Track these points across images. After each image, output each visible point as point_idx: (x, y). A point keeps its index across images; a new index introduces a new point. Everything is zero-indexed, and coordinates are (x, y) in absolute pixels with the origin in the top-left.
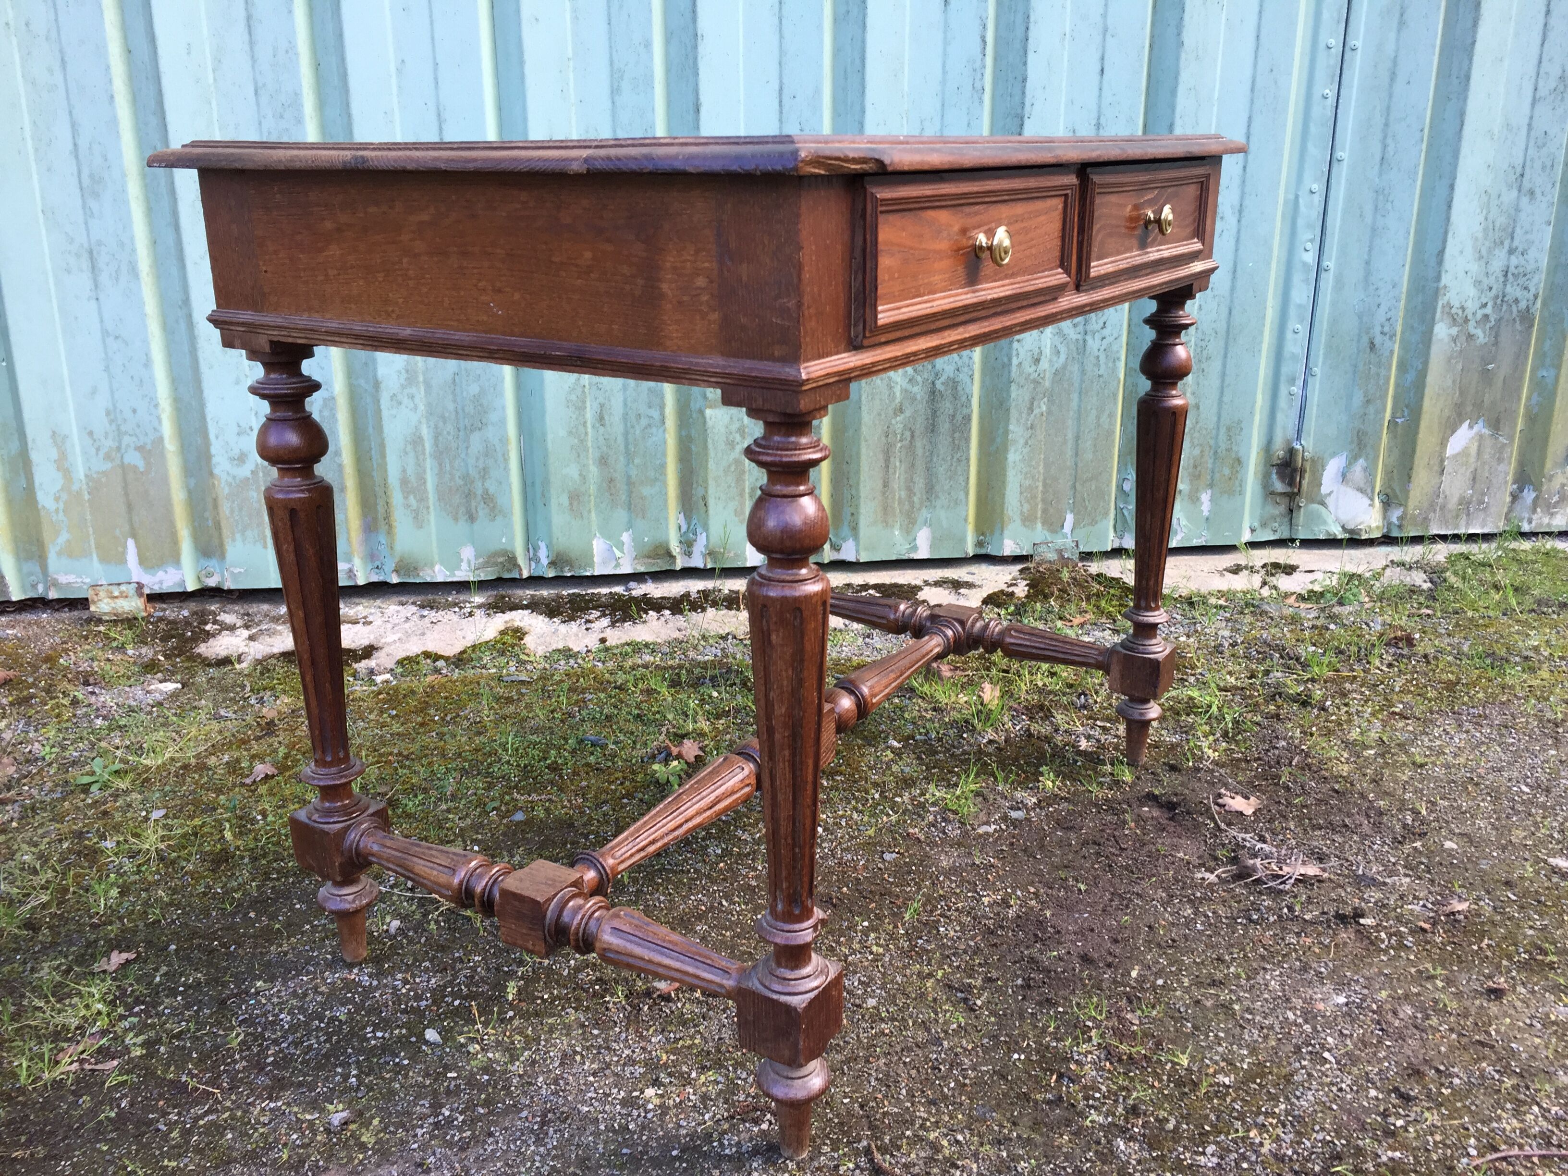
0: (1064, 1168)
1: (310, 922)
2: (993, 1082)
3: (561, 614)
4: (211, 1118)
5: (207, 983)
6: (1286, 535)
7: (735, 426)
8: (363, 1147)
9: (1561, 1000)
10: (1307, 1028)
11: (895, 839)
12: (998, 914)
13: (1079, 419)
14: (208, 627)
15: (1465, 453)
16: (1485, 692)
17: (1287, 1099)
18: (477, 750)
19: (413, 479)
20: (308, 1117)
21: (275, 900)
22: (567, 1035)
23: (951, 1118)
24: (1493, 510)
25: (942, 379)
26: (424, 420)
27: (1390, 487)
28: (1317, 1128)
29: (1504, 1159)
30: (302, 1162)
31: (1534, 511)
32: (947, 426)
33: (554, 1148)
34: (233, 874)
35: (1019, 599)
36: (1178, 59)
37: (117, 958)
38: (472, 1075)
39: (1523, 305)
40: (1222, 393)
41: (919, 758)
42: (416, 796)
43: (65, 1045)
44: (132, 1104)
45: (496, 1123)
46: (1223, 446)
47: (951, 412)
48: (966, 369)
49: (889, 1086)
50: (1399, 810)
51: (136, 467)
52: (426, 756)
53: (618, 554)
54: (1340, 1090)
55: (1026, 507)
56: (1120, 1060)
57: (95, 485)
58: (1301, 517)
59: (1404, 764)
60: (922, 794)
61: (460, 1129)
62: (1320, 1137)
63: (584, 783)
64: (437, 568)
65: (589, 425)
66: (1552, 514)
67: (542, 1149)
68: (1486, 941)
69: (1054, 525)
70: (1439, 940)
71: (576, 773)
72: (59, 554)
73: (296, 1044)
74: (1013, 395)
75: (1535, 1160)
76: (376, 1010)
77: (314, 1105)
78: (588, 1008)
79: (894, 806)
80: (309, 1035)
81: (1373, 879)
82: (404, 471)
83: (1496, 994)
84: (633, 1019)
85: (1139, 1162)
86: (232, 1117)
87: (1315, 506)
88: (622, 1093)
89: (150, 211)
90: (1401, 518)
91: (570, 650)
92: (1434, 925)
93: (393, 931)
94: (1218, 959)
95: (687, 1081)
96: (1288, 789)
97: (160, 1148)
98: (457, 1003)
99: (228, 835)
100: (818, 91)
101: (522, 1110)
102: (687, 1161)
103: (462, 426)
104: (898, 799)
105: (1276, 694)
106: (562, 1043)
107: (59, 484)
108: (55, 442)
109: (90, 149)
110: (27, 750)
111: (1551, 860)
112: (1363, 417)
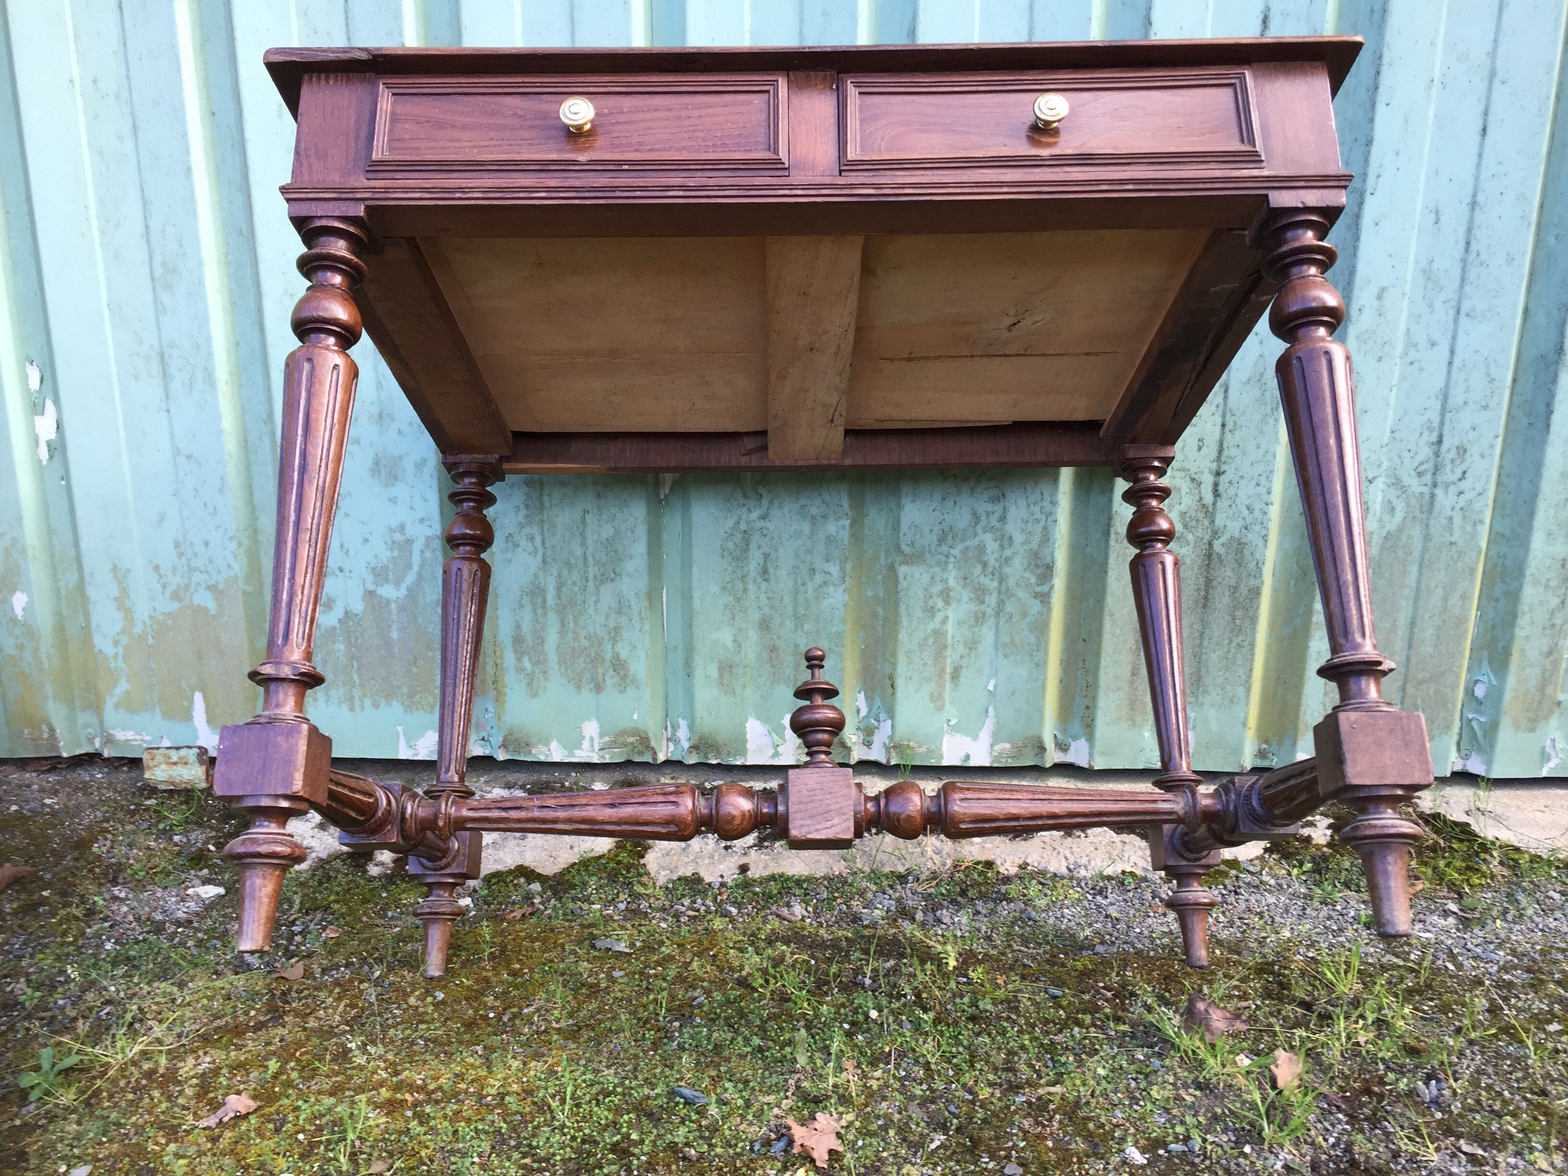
7: (937, 589)
13: (1417, 599)
19: (529, 638)
25: (1223, 539)
26: (543, 567)
32: (1226, 600)
35: (1318, 847)
47: (1233, 582)
48: (1257, 528)
51: (206, 609)
53: (778, 742)
57: (160, 628)
64: (554, 745)
65: (749, 580)
71: (651, 1165)
72: (117, 706)
82: (518, 627)
91: (700, 880)
103: (591, 577)
107: (120, 625)
108: (116, 577)
109: (163, 231)
110: (9, 989)
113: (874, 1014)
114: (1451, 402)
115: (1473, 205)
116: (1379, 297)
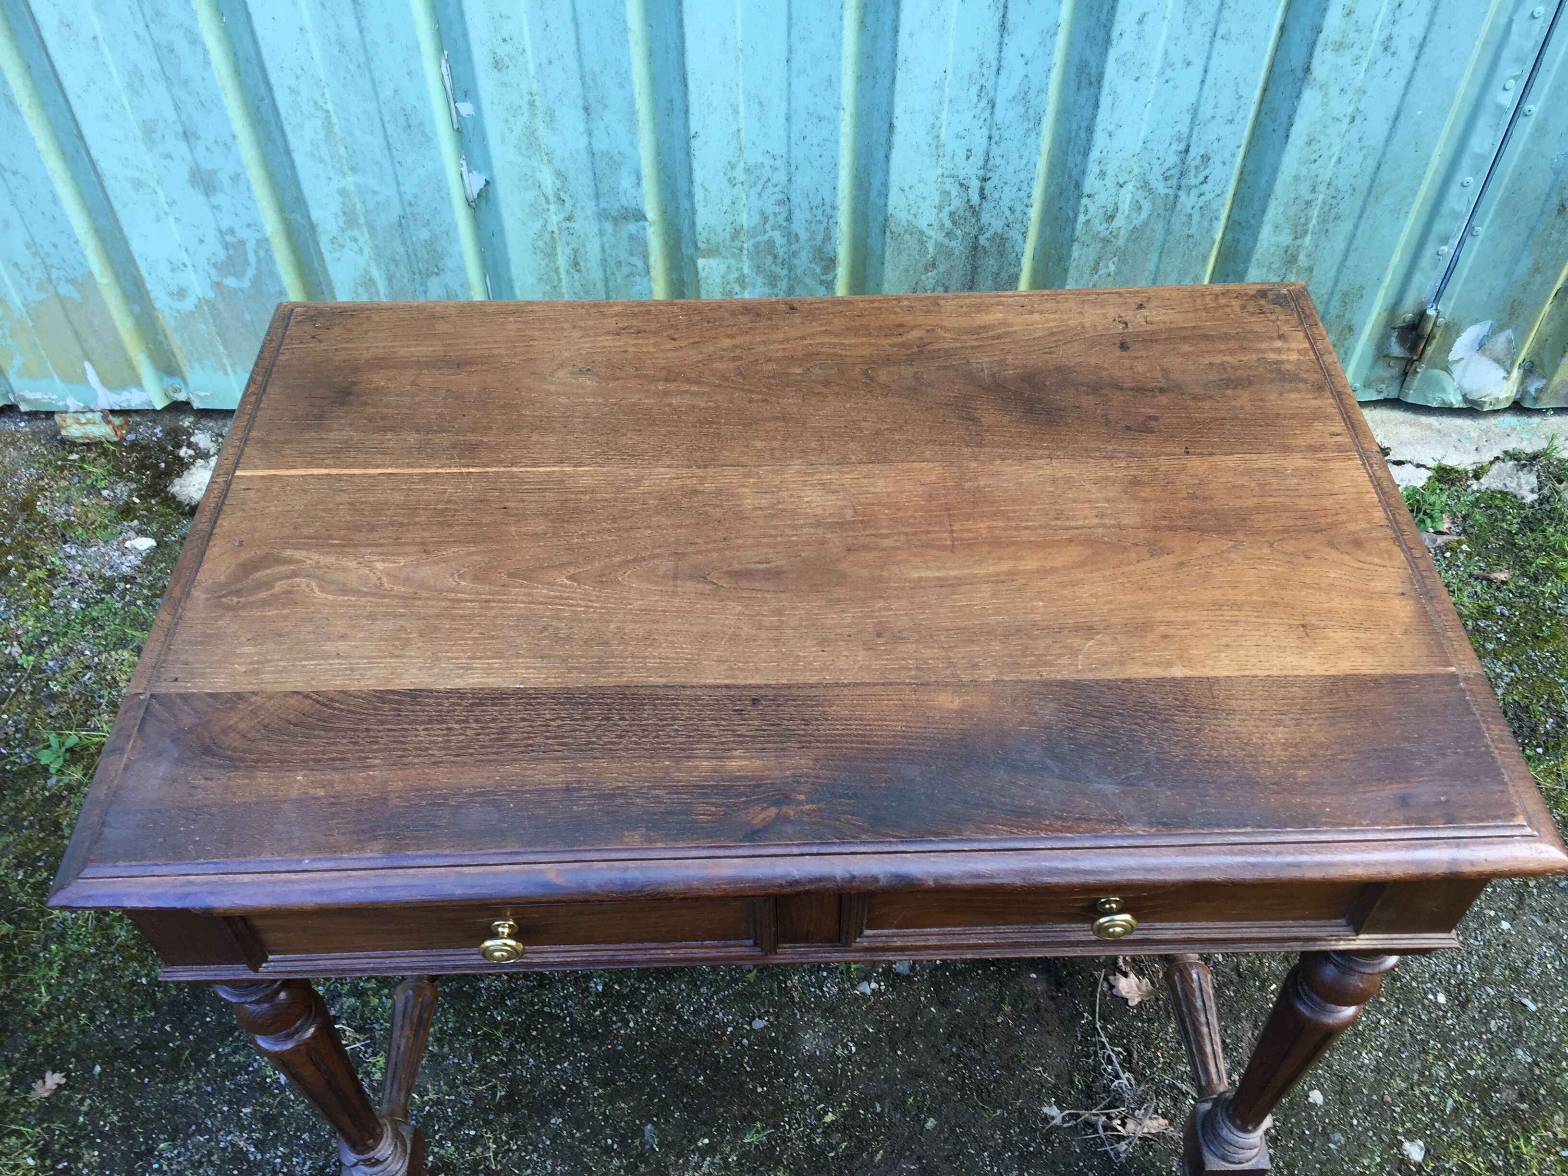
1: (216, 1049)
5: (121, 1132)
6: (1393, 395)
7: (733, 276)
11: (772, 991)
14: (183, 452)
21: (190, 1010)
25: (987, 235)
26: (373, 263)
27: (1538, 354)
32: (989, 282)
37: (51, 1081)
40: (1346, 257)
46: (1333, 311)
47: (995, 270)
48: (1018, 226)
51: (71, 298)
57: (35, 312)
58: (1415, 383)
65: (562, 271)
72: (19, 374)
74: (1075, 255)
87: (1437, 372)
90: (1540, 391)
103: (416, 271)
110: (7, 652)
111: (1407, 1145)
112: (1525, 287)
114: (1201, 116)
116: (1140, 22)
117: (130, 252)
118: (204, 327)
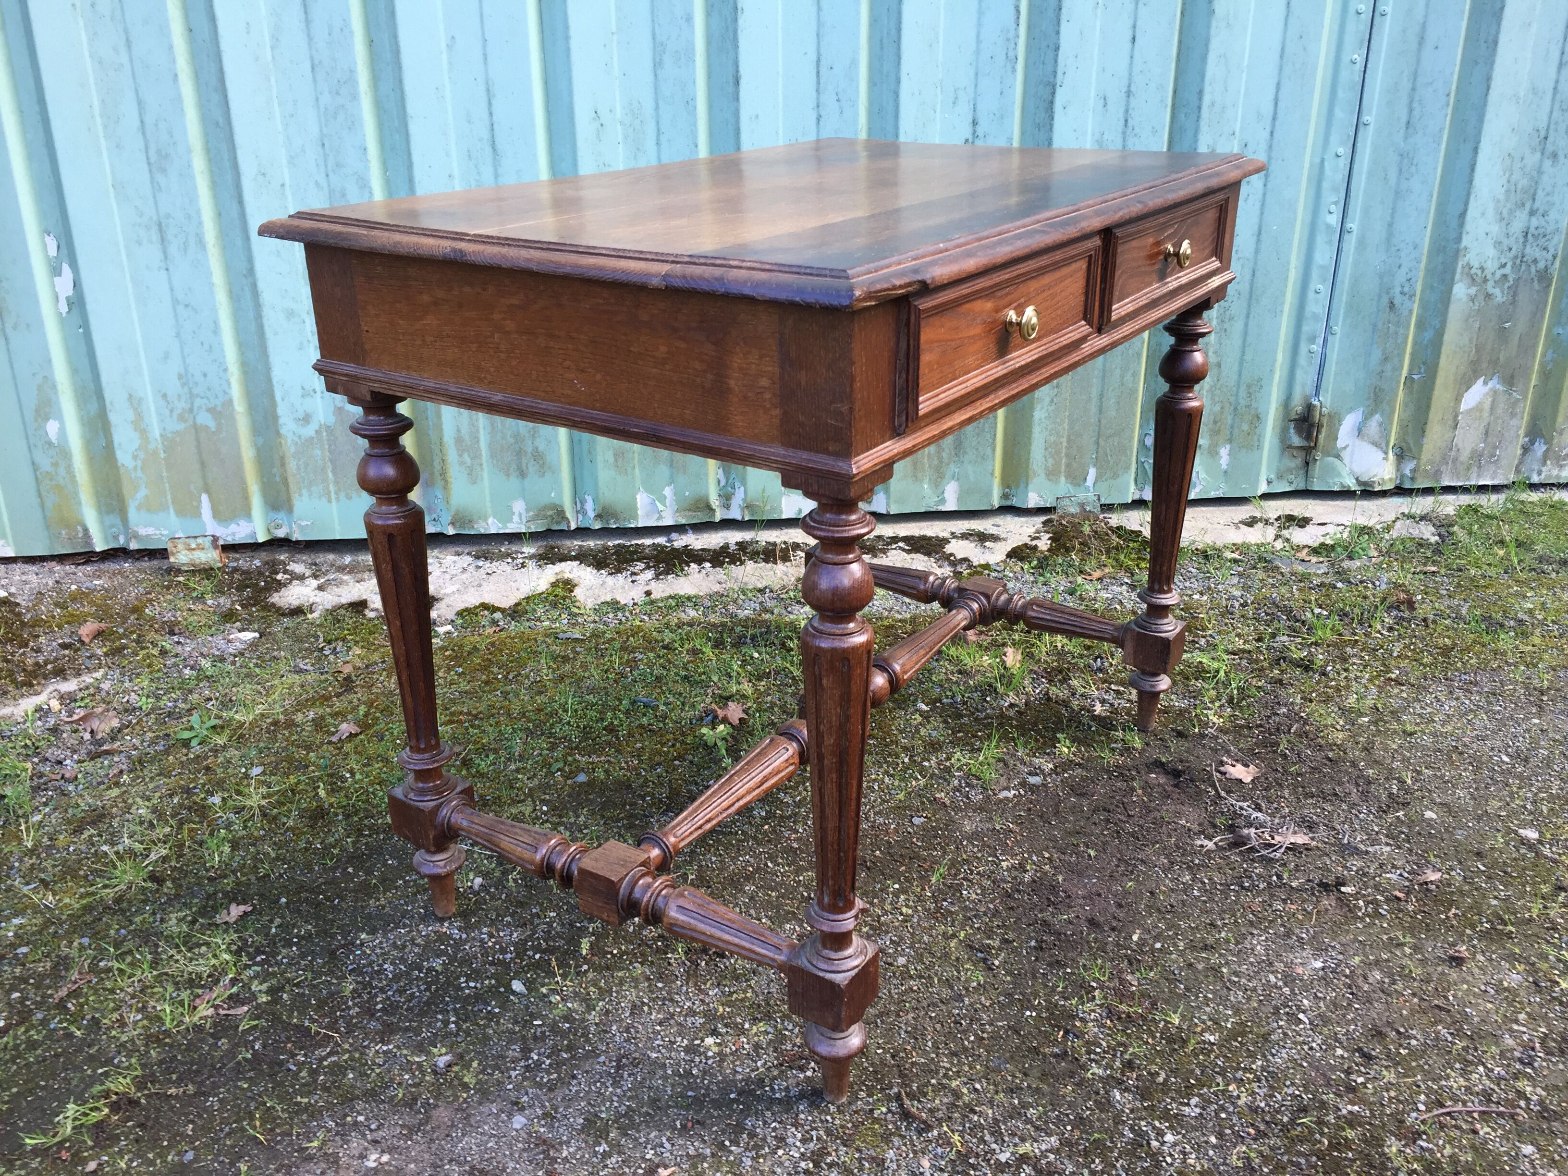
0: (1067, 1115)
1: (402, 878)
2: (1008, 1036)
3: (607, 566)
4: (334, 1059)
5: (318, 934)
6: (1301, 486)
8: (465, 1087)
9: (1515, 968)
10: (1287, 990)
11: (923, 803)
12: (1015, 878)
13: (1104, 377)
14: (279, 577)
15: (1478, 408)
16: (1478, 658)
17: (1264, 1056)
18: (540, 710)
19: (467, 438)
20: (417, 1059)
21: (370, 856)
22: (636, 987)
23: (971, 1068)
24: (1504, 462)
27: (1404, 440)
28: (1288, 1083)
29: (1448, 1114)
30: (415, 1099)
31: (1544, 464)
33: (630, 1089)
34: (330, 830)
35: (1042, 552)
36: (1209, 26)
37: (236, 911)
38: (555, 1023)
39: (1541, 265)
40: (1243, 353)
41: (945, 722)
42: (487, 756)
43: (200, 991)
44: (264, 1046)
45: (577, 1067)
46: (1243, 403)
49: (916, 1039)
50: (1387, 779)
51: (207, 427)
52: (493, 715)
53: (660, 507)
54: (1311, 1048)
55: (1051, 461)
56: (1119, 1018)
57: (170, 443)
58: (1317, 469)
59: (1395, 732)
60: (948, 759)
61: (549, 1073)
62: (1290, 1091)
63: (639, 745)
64: (491, 520)
66: (1561, 466)
67: (618, 1091)
68: (1453, 911)
69: (1077, 478)
70: (1411, 908)
71: (630, 735)
72: (139, 508)
73: (401, 992)
75: (1476, 1115)
76: (467, 961)
77: (421, 1048)
78: (652, 962)
79: (922, 771)
80: (411, 983)
81: (1356, 848)
82: (459, 431)
83: (1457, 961)
84: (692, 974)
85: (1132, 1111)
86: (352, 1059)
87: (1331, 459)
88: (686, 1042)
89: (214, 185)
90: (1414, 471)
91: (618, 603)
92: (1408, 894)
93: (476, 887)
94: (1211, 924)
95: (741, 1031)
96: (1285, 756)
97: (293, 1086)
98: (537, 956)
99: (322, 793)
100: (854, 63)
101: (599, 1055)
102: (743, 1103)
104: (926, 764)
105: (1280, 658)
106: (631, 995)
107: (137, 443)
108: (131, 404)
109: (156, 125)
110: (125, 700)
111: (1521, 831)
112: (1381, 374)
113: (756, 655)
115: (1129, 93)
117: (269, 380)
118: (319, 452)
